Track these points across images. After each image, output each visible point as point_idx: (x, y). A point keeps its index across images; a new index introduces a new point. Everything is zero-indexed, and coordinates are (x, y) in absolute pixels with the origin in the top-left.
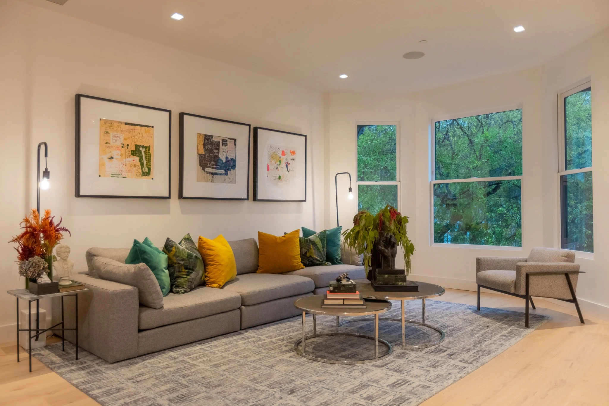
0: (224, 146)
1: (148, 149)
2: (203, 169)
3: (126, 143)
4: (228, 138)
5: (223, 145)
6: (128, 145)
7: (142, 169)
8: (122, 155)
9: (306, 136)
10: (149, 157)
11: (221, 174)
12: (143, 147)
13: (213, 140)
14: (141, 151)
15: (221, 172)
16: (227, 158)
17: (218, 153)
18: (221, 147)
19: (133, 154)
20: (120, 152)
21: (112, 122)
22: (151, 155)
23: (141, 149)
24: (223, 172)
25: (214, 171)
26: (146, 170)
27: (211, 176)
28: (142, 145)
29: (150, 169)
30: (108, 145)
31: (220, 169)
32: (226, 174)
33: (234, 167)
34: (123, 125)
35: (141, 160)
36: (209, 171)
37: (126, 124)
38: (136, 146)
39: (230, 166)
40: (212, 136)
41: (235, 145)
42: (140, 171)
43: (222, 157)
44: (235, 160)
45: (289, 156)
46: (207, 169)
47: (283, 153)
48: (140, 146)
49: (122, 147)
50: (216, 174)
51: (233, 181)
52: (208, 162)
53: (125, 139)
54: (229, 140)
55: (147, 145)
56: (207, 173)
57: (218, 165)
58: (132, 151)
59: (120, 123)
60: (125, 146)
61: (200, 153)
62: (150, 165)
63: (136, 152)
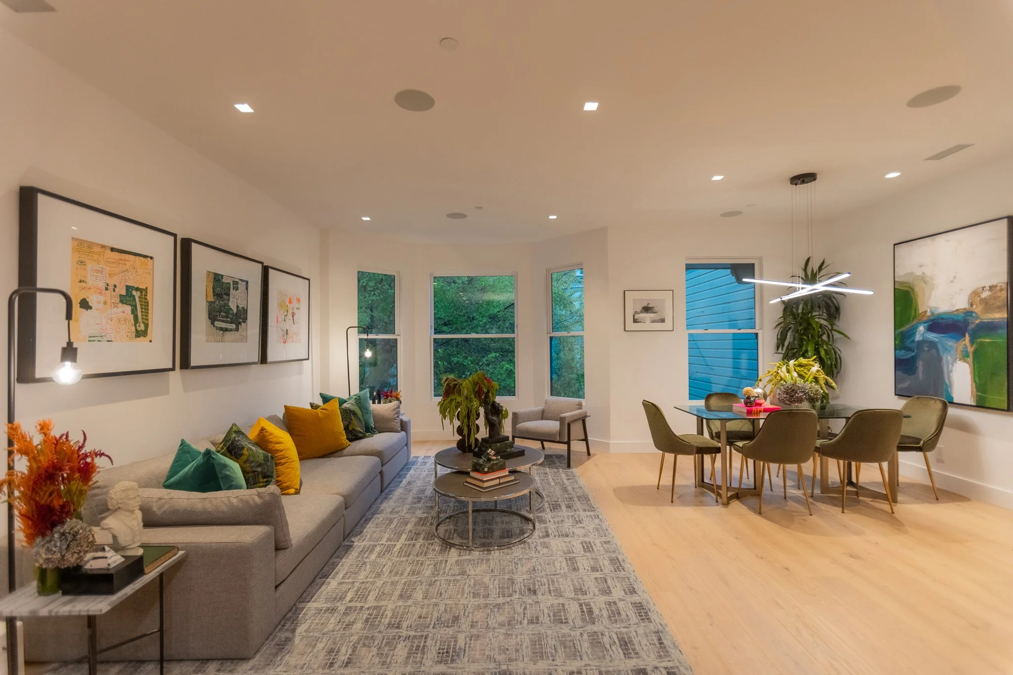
0: (235, 290)
1: (143, 291)
2: (213, 323)
3: (112, 282)
4: (240, 280)
5: (233, 289)
6: (115, 286)
7: (135, 326)
8: (105, 303)
9: (309, 280)
10: (146, 306)
11: (231, 330)
12: (137, 289)
13: (223, 281)
14: (134, 296)
15: (231, 327)
16: (238, 307)
17: (229, 300)
18: (232, 292)
19: (122, 301)
20: (102, 298)
21: (91, 245)
22: (148, 303)
23: (134, 293)
24: (233, 326)
25: (223, 325)
26: (142, 327)
27: (222, 332)
28: (136, 286)
29: (146, 326)
30: (83, 284)
31: (231, 323)
32: (237, 330)
33: (245, 320)
34: (108, 252)
35: (134, 311)
36: (220, 326)
37: (113, 250)
38: (128, 288)
39: (241, 318)
40: (222, 276)
41: (247, 289)
42: (133, 329)
43: (233, 306)
44: (247, 310)
45: (295, 305)
46: (217, 324)
47: (290, 302)
48: (133, 288)
49: (107, 289)
50: (226, 330)
51: (244, 339)
52: (218, 314)
53: (110, 275)
54: (240, 282)
55: (143, 286)
56: (217, 329)
57: (228, 318)
58: (121, 295)
59: (103, 247)
60: (111, 288)
61: (209, 300)
62: (147, 320)
63: (127, 298)
